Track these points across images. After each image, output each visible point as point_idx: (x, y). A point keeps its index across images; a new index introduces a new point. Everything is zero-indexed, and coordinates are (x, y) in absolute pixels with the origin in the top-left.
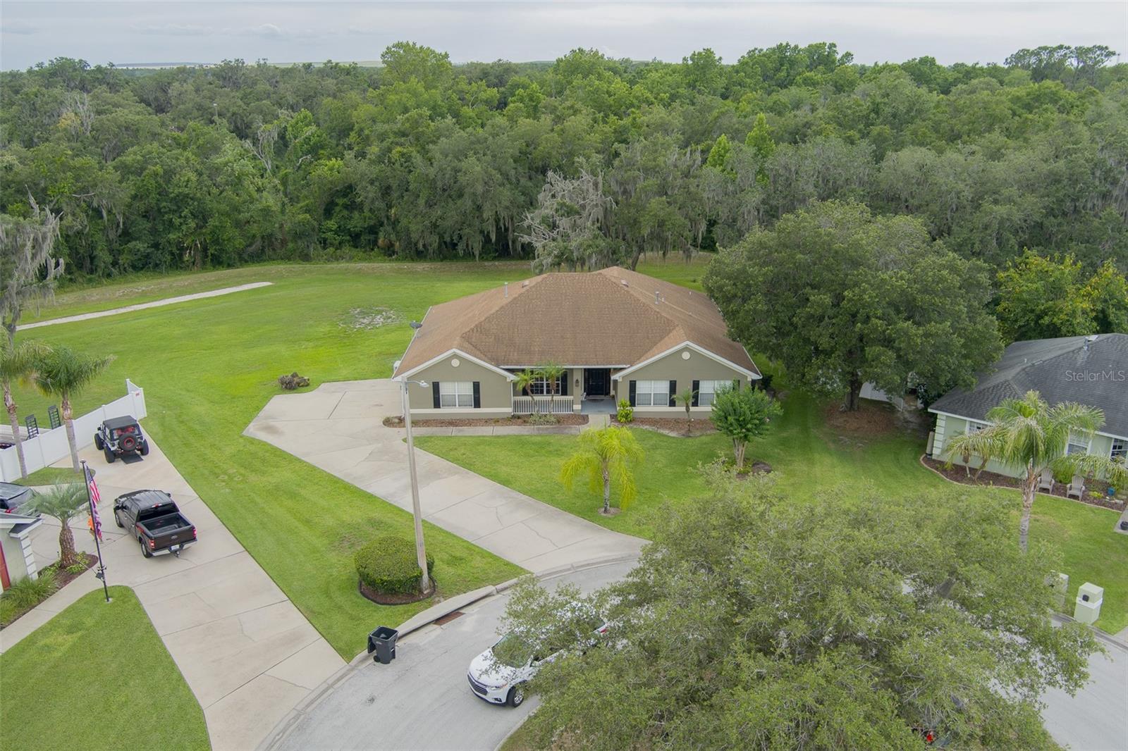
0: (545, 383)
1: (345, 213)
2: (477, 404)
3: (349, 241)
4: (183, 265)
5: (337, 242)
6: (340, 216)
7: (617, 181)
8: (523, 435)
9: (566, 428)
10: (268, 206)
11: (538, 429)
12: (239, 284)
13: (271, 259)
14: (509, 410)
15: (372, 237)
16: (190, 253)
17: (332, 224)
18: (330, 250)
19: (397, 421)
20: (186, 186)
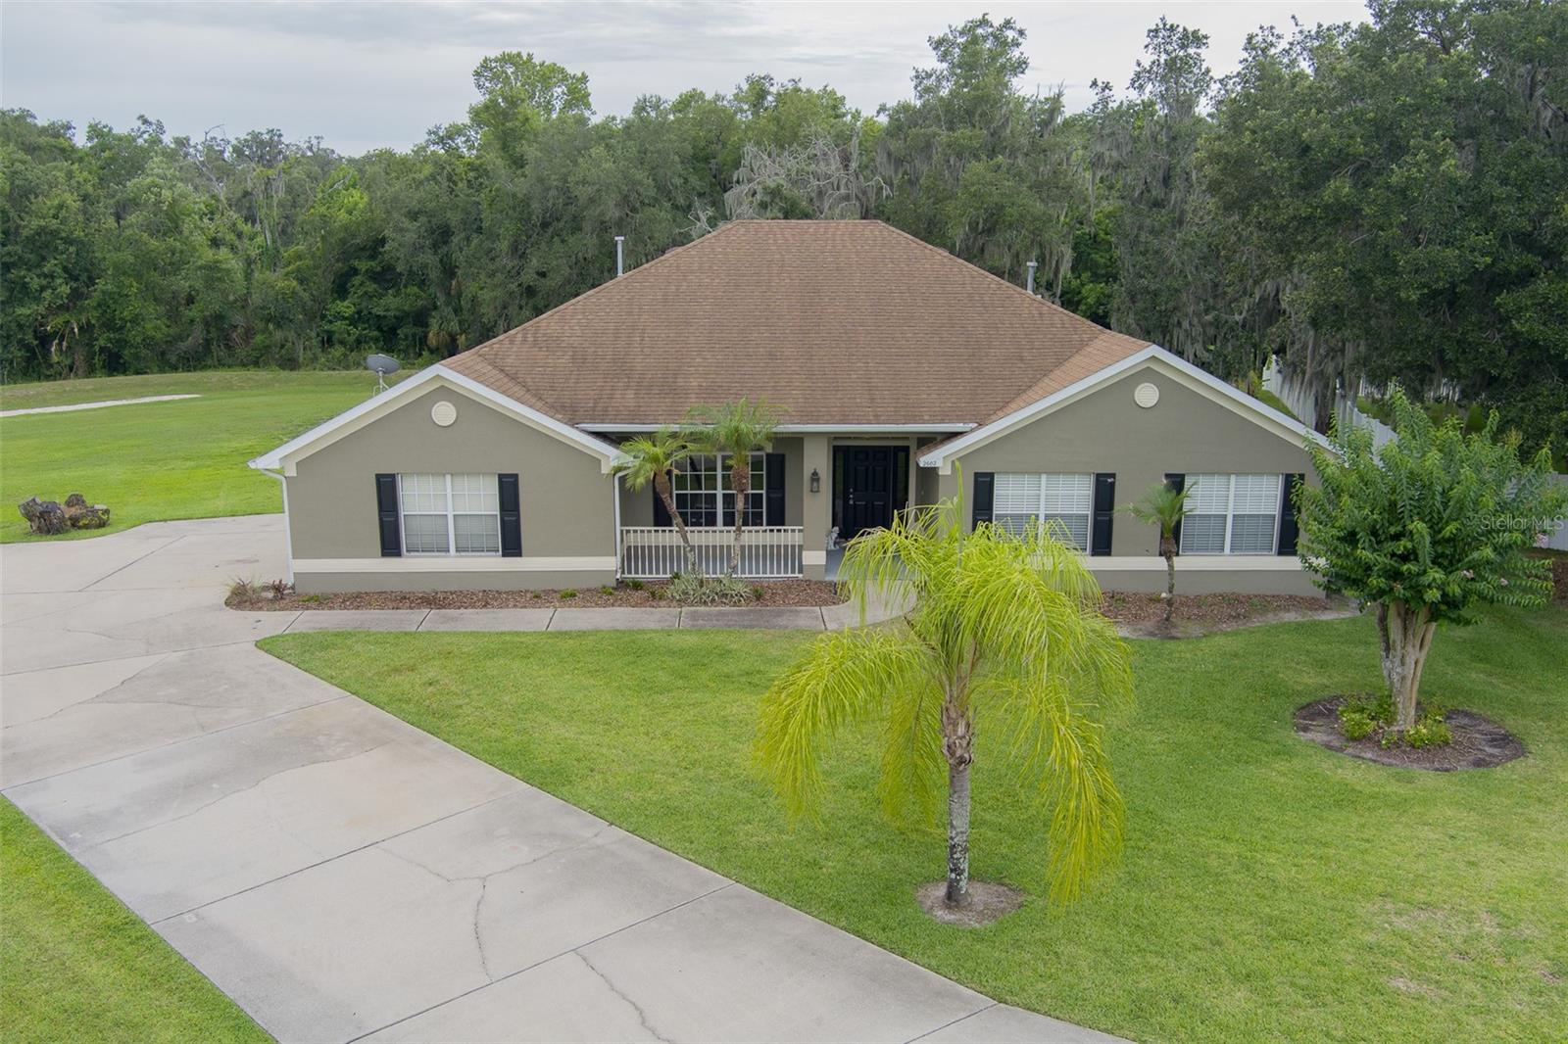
0: (720, 493)
1: (371, 287)
2: (512, 545)
3: (376, 340)
4: (51, 371)
5: (352, 339)
6: (360, 292)
7: (889, 155)
8: (643, 631)
9: (780, 614)
10: (217, 262)
11: (694, 616)
12: (136, 396)
13: (221, 364)
14: (609, 564)
15: (419, 330)
16: (60, 344)
17: (346, 307)
18: (338, 351)
19: (270, 595)
20: (55, 216)
